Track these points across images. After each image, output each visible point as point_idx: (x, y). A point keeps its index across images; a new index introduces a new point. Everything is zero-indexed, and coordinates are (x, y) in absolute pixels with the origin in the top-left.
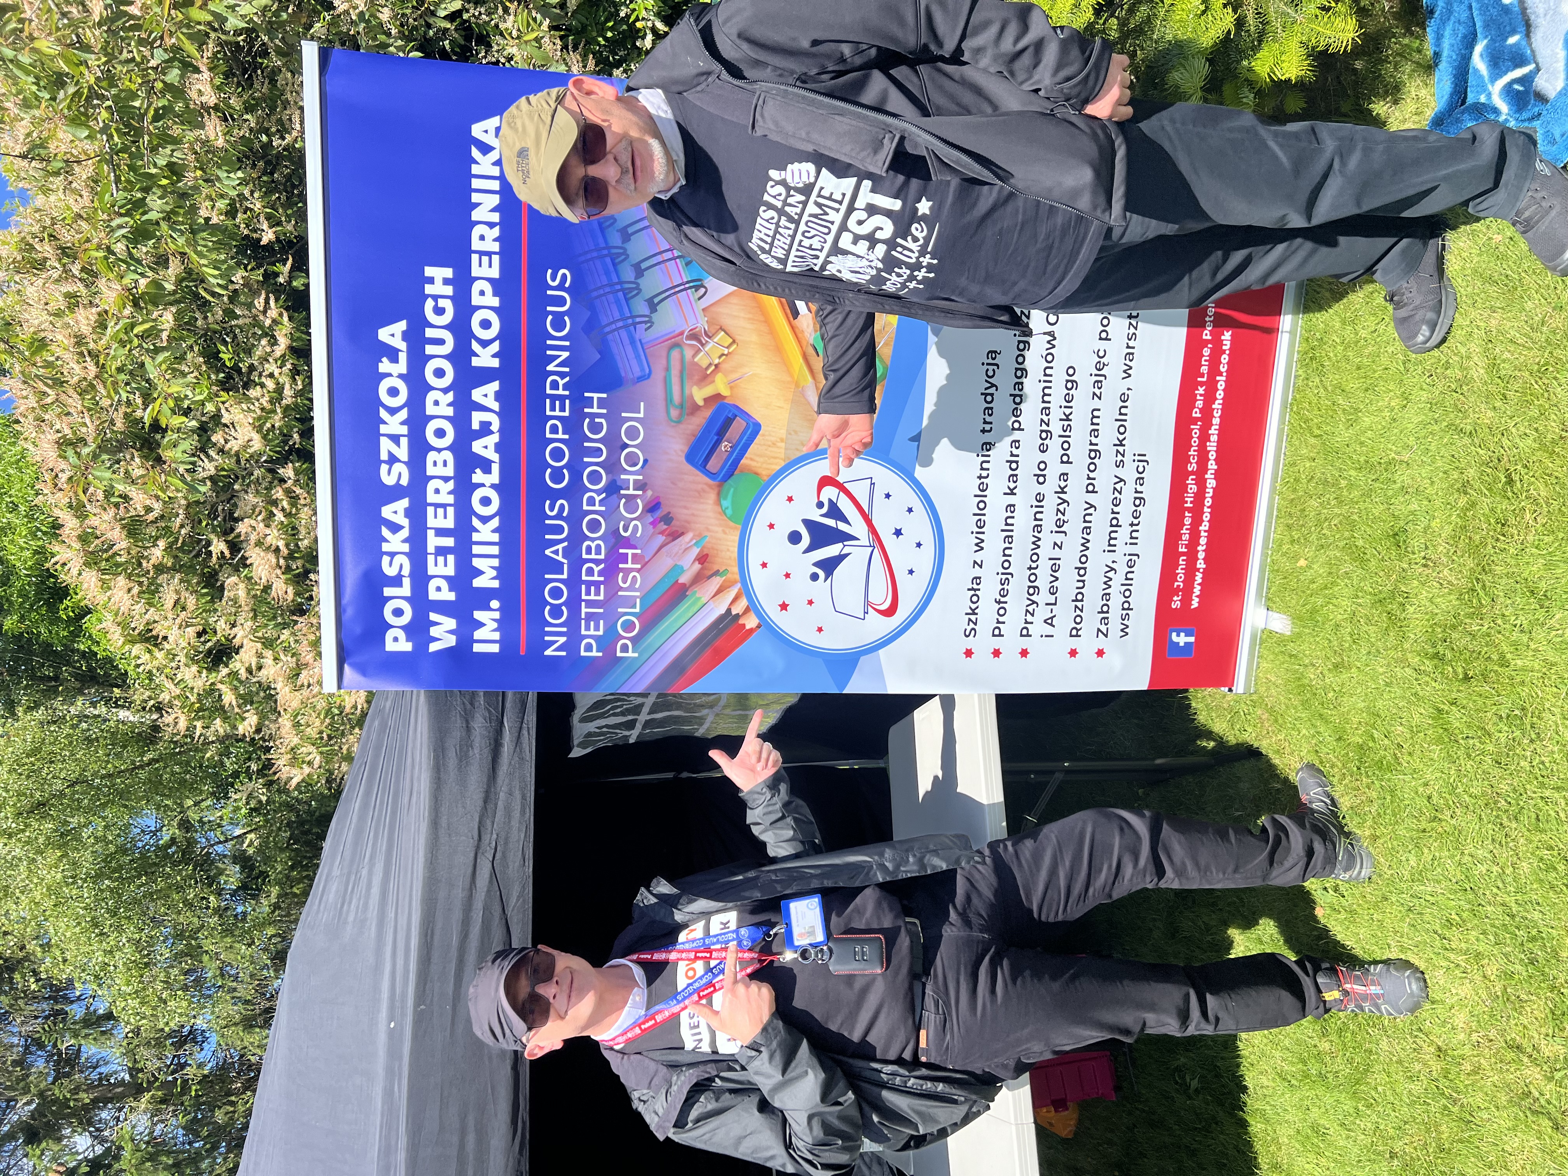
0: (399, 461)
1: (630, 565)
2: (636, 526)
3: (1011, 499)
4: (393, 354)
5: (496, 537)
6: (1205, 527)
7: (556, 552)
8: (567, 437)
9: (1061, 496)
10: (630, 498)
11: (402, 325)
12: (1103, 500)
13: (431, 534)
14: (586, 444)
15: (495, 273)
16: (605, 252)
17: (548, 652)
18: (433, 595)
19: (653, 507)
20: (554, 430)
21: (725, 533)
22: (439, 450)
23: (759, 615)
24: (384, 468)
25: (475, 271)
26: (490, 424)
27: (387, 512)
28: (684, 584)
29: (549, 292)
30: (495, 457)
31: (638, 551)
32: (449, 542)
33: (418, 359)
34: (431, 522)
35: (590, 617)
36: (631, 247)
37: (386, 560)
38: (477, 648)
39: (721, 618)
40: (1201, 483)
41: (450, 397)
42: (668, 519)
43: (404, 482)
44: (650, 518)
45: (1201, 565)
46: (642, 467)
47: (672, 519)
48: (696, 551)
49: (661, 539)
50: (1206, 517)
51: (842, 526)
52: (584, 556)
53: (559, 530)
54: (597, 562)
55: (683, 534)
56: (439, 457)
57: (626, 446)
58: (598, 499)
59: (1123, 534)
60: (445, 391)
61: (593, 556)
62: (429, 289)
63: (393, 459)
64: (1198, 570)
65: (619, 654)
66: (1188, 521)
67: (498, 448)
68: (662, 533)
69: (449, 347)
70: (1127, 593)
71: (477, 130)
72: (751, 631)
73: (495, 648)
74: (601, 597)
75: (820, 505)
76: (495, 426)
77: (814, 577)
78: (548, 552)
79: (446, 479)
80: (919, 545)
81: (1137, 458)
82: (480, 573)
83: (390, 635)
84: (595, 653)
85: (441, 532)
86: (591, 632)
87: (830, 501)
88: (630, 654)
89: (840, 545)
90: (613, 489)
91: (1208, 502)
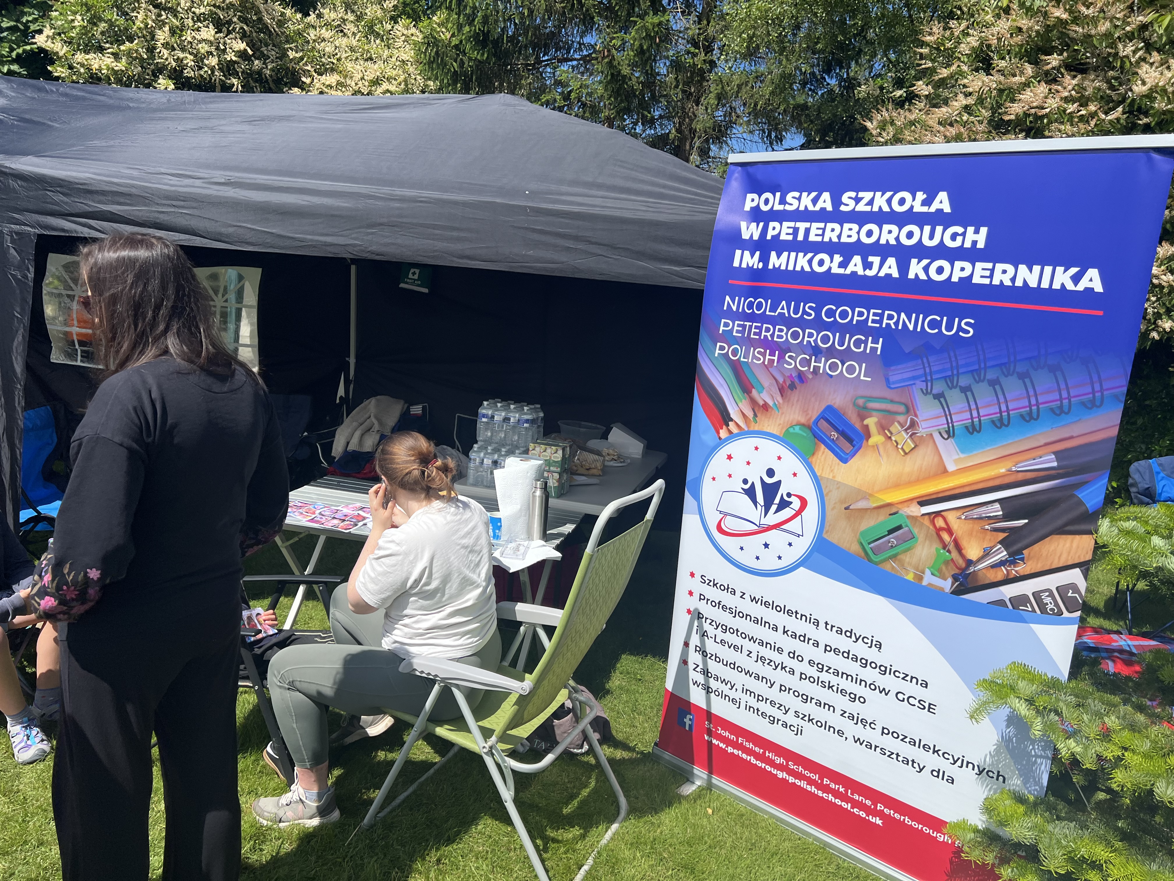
0: (856, 205)
1: (768, 357)
2: (791, 364)
3: (781, 629)
4: (927, 202)
5: (798, 268)
6: (753, 761)
7: (783, 308)
8: (854, 322)
9: (780, 666)
10: (809, 362)
11: (947, 209)
12: (773, 694)
13: (807, 225)
14: (848, 335)
15: (976, 280)
16: (982, 365)
17: (728, 298)
18: (772, 224)
19: (801, 377)
20: (861, 314)
21: (780, 424)
22: (858, 233)
23: (727, 439)
24: (853, 194)
25: (979, 265)
26: (871, 269)
27: (826, 196)
28: (751, 392)
29: (957, 320)
30: (848, 271)
31: (775, 364)
32: (800, 237)
33: (920, 220)
34: (815, 225)
35: (744, 326)
36: (984, 385)
37: (797, 194)
38: (738, 252)
39: (728, 414)
40: (780, 767)
41: (893, 242)
42: (792, 387)
43: (843, 208)
44: (794, 375)
45: (730, 750)
46: (828, 374)
47: (792, 390)
48: (771, 403)
49: (781, 380)
50: (759, 764)
51: (774, 508)
52: (777, 327)
53: (796, 312)
54: (772, 336)
55: (782, 396)
56: (854, 233)
57: (843, 365)
58: (812, 340)
59: (752, 702)
60: (897, 239)
62: (971, 229)
63: (858, 200)
64: (727, 747)
65: (719, 344)
66: (757, 749)
67: (854, 273)
68: (784, 381)
69: (927, 242)
70: (717, 693)
71: (1093, 273)
72: (718, 433)
73: (736, 264)
74: (752, 336)
75: (789, 495)
76: (869, 273)
77: (745, 481)
78: (784, 303)
79: (839, 237)
80: (758, 558)
81: (800, 728)
82: (779, 257)
83: (755, 196)
84: (722, 328)
85: (807, 231)
86: (735, 327)
87: (791, 503)
88: (717, 351)
89: (762, 504)
90: (816, 351)
91: (768, 768)
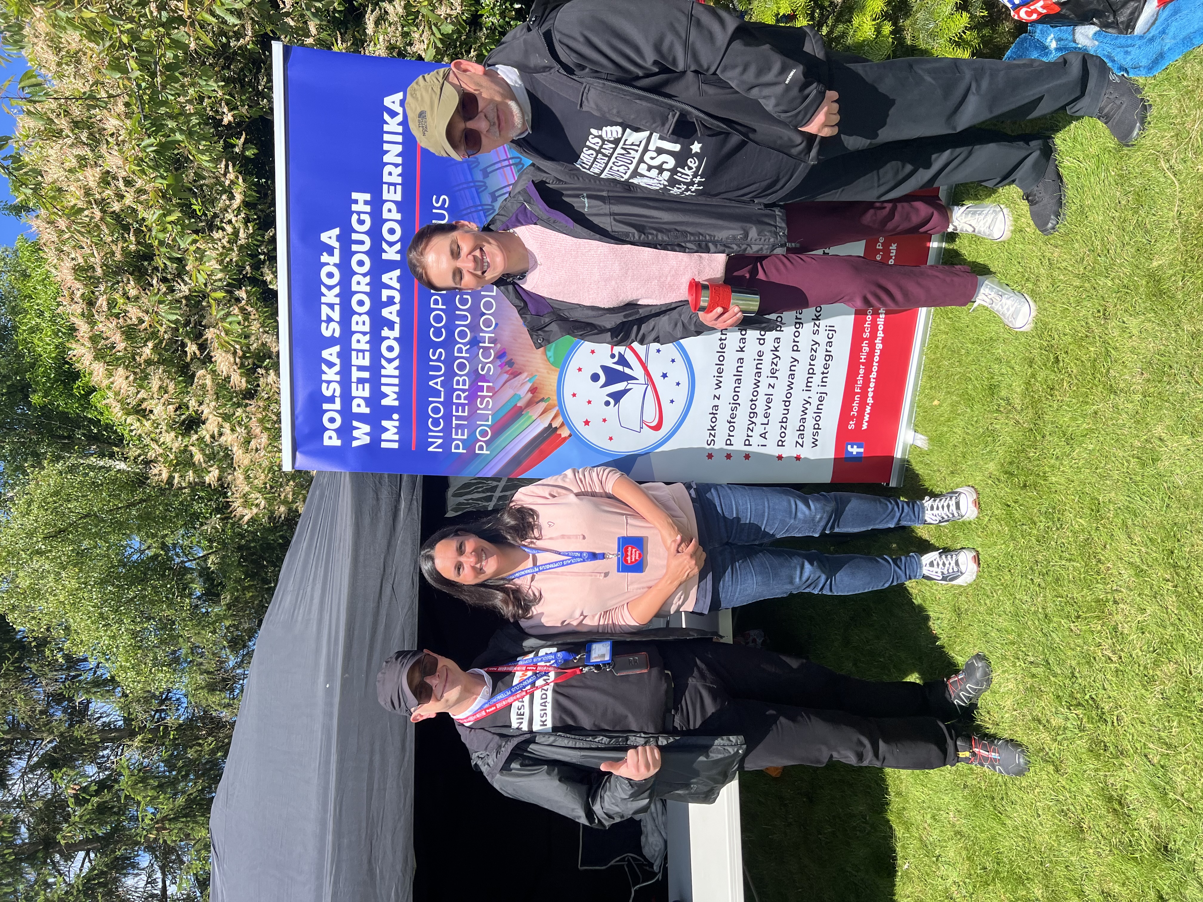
0: (334, 321)
1: (485, 393)
2: (489, 367)
3: (741, 355)
4: (330, 250)
5: (397, 373)
6: (874, 375)
7: (436, 384)
8: (444, 307)
9: (775, 353)
10: (486, 349)
11: (336, 231)
12: (804, 356)
13: (354, 369)
14: (457, 312)
15: (398, 197)
16: (472, 184)
17: (430, 449)
18: (355, 410)
19: (501, 355)
20: (436, 302)
21: (548, 373)
22: (360, 314)
23: (570, 428)
24: (324, 325)
25: (385, 196)
26: (394, 297)
27: (325, 354)
28: (521, 407)
29: (434, 211)
30: (397, 320)
31: (491, 384)
32: (366, 375)
33: (347, 254)
34: (354, 361)
35: (458, 426)
36: (488, 181)
37: (324, 385)
38: (384, 445)
39: (546, 430)
40: (872, 346)
41: (368, 279)
42: (511, 363)
43: (337, 334)
44: (499, 363)
45: (870, 401)
46: (495, 328)
47: (513, 363)
48: (528, 386)
49: (506, 376)
50: (875, 369)
51: (627, 371)
52: (455, 387)
53: (438, 369)
54: (463, 391)
55: (520, 373)
56: (360, 319)
57: (484, 314)
58: (464, 349)
59: (817, 379)
60: (365, 275)
61: (461, 387)
62: (354, 207)
63: (329, 320)
64: (868, 404)
65: (477, 452)
66: (862, 371)
67: (399, 313)
68: (507, 372)
69: (367, 246)
70: (818, 418)
71: (388, 101)
72: (565, 439)
73: (395, 446)
74: (466, 414)
75: (613, 356)
76: (397, 299)
77: (607, 403)
78: (431, 383)
79: (364, 334)
80: (678, 384)
81: (828, 328)
82: (386, 396)
83: (327, 434)
84: (461, 451)
85: (361, 368)
86: (459, 436)
87: (620, 353)
88: (485, 452)
89: (626, 383)
90: (475, 342)
91: (876, 359)
